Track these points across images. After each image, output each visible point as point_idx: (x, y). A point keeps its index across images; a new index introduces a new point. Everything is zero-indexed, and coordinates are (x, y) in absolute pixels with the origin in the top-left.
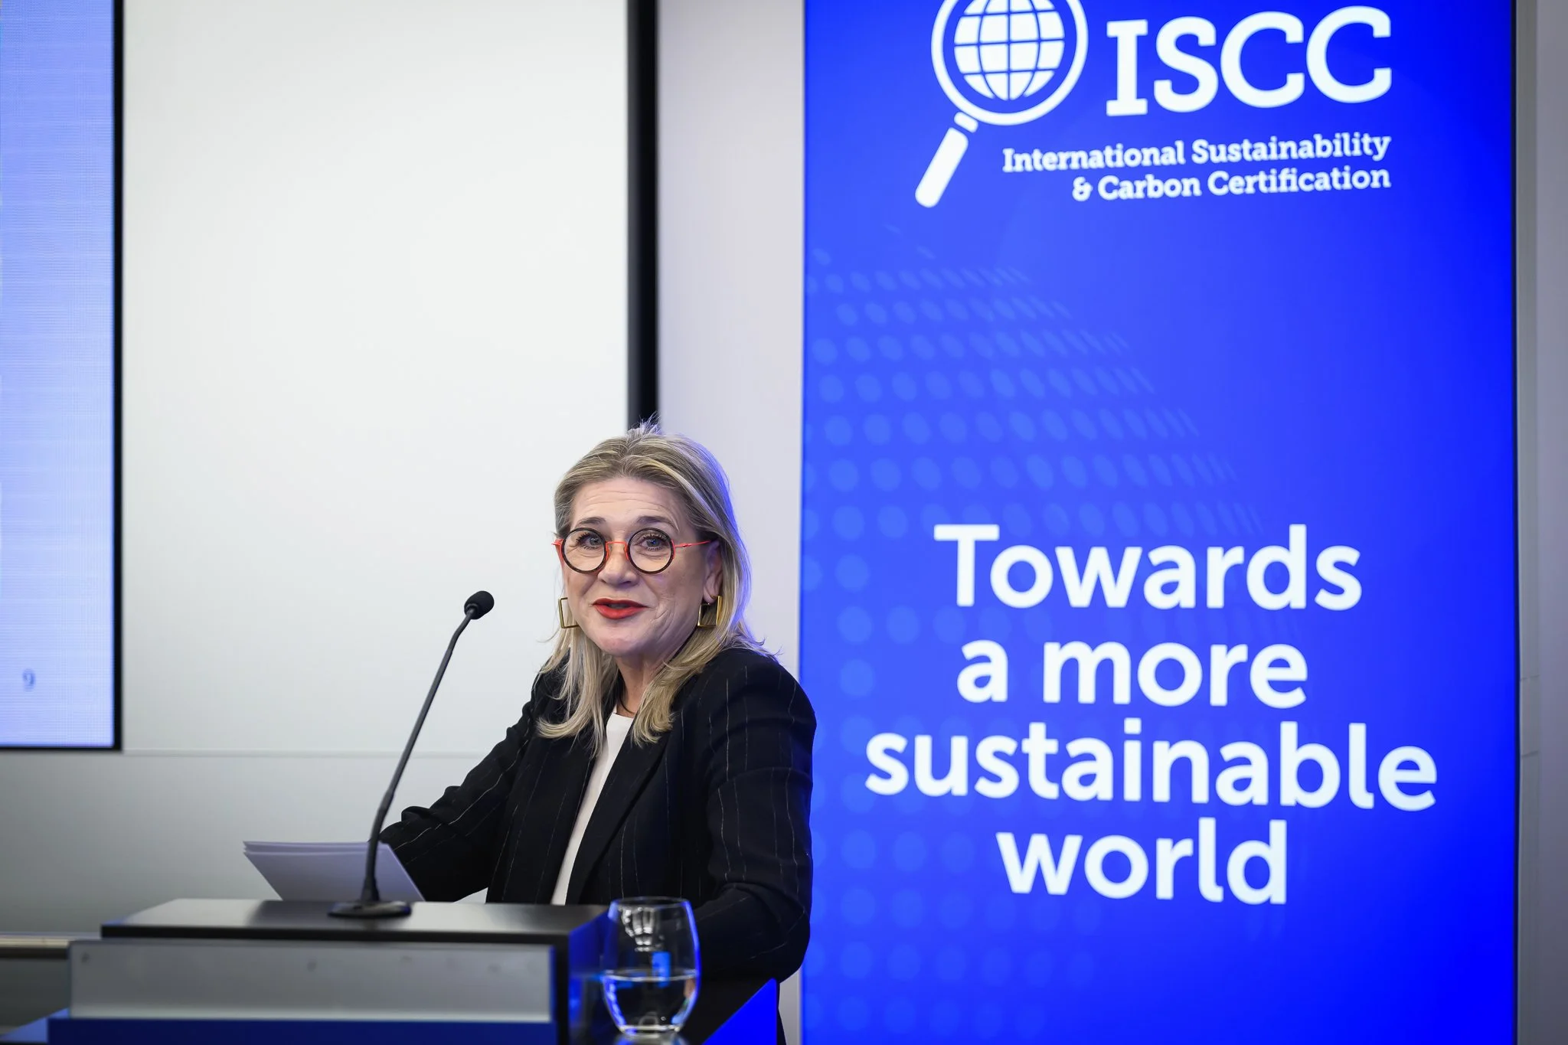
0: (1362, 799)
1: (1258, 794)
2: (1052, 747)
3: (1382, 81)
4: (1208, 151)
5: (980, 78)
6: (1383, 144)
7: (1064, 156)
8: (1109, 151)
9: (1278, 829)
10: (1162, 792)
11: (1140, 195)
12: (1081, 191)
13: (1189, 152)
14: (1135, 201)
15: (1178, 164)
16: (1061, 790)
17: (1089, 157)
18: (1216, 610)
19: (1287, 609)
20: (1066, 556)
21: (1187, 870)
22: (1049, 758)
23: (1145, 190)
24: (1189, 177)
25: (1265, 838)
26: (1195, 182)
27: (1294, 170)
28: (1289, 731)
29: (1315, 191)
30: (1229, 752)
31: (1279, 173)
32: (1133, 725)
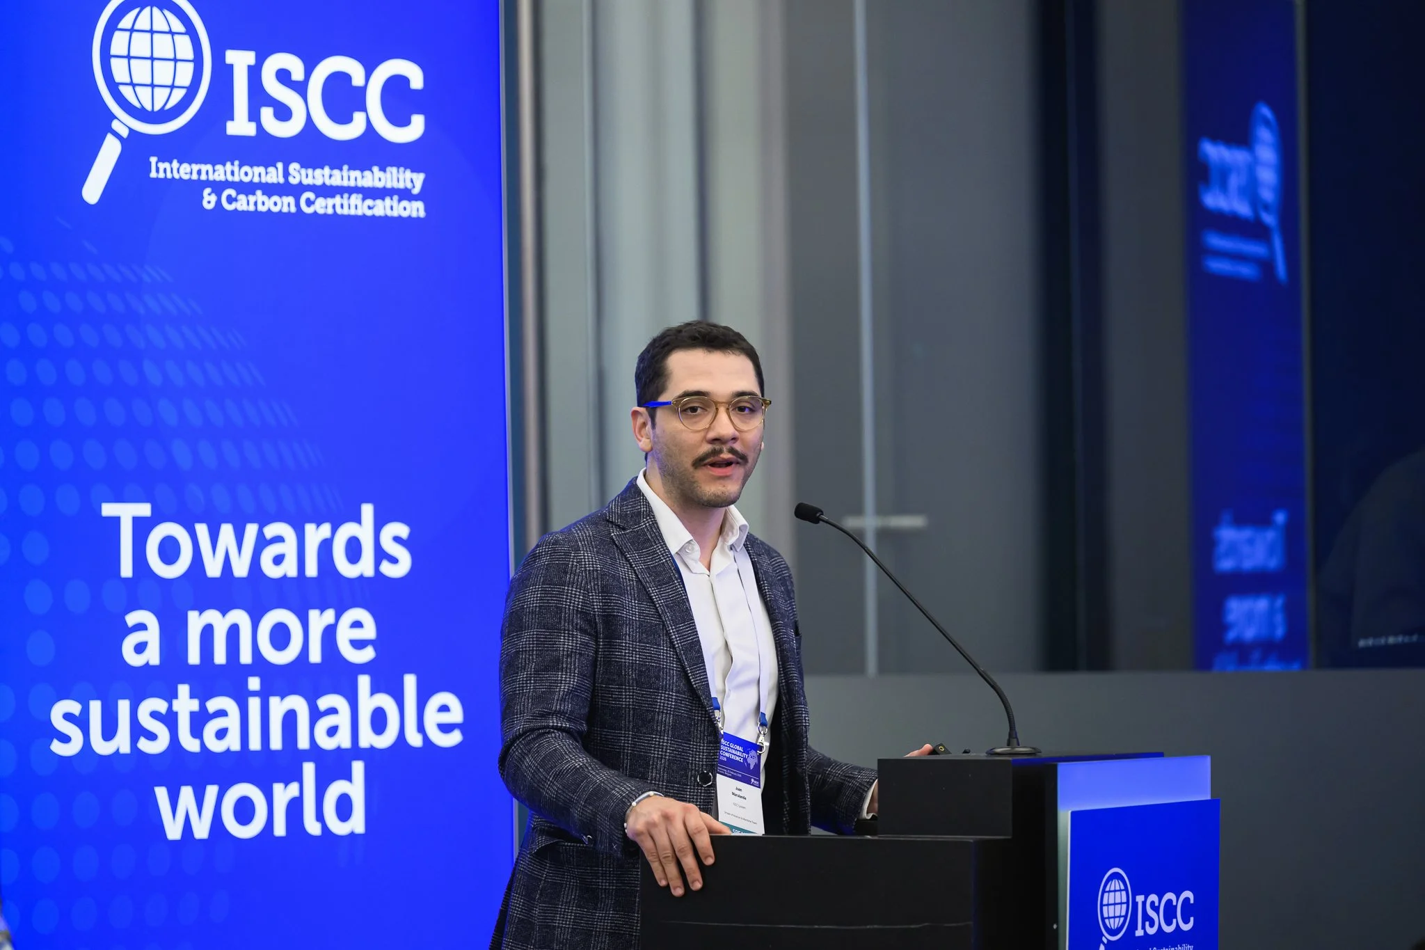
0: (414, 740)
1: (343, 740)
2: (195, 705)
3: (417, 126)
4: (299, 172)
5: (130, 88)
6: (419, 179)
7: (195, 167)
8: (228, 165)
9: (358, 768)
10: (276, 743)
11: (252, 208)
12: (209, 200)
13: (286, 174)
14: (248, 212)
15: (279, 183)
16: (203, 745)
17: (214, 171)
18: (312, 579)
19: (361, 578)
20: (202, 530)
21: (295, 807)
22: (192, 714)
23: (256, 204)
24: (287, 195)
25: (348, 777)
26: (291, 200)
27: (360, 196)
28: (364, 682)
29: (374, 216)
30: (324, 703)
31: (349, 198)
32: (254, 683)
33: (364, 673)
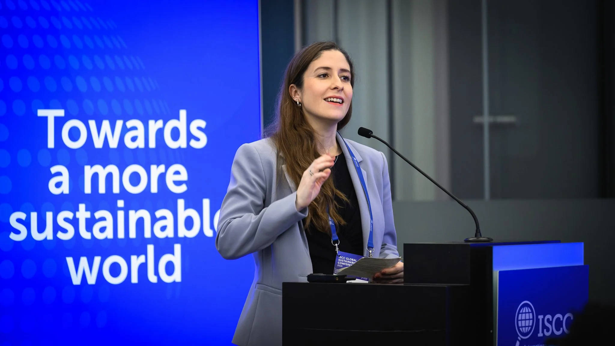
0: (209, 233)
1: (169, 233)
2: (88, 215)
9: (178, 248)
10: (133, 234)
16: (92, 235)
18: (152, 149)
19: (179, 148)
20: (92, 124)
21: (143, 268)
22: (87, 220)
25: (172, 252)
28: (181, 203)
30: (159, 214)
32: (121, 203)
33: (181, 198)
